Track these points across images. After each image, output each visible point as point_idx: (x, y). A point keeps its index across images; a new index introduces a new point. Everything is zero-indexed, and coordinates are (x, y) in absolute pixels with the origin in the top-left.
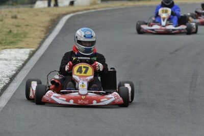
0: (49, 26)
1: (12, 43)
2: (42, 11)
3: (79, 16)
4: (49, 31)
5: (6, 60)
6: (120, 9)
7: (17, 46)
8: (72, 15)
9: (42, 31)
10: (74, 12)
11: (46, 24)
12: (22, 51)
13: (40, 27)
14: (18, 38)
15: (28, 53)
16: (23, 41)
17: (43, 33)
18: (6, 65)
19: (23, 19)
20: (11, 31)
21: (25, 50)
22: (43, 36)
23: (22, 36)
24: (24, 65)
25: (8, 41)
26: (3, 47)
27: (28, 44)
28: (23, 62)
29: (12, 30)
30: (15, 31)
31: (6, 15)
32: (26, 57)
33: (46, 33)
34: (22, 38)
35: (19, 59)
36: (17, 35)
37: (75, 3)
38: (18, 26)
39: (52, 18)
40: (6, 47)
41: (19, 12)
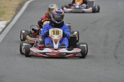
4: (18, 10)
9: (14, 10)
11: (16, 6)
13: (12, 8)
15: (5, 23)
16: (2, 17)
19: (2, 3)
21: (3, 22)
22: (14, 13)
23: (2, 13)
24: (2, 31)
27: (5, 19)
28: (2, 29)
32: (4, 26)
33: (16, 12)
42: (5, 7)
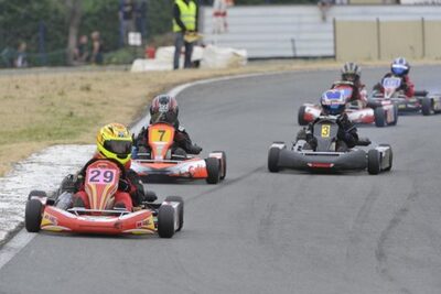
0: (145, 104)
1: (69, 134)
2: (137, 79)
3: (200, 88)
5: (51, 164)
6: (277, 75)
7: (77, 140)
8: (188, 85)
9: (131, 113)
10: (194, 80)
11: (139, 102)
12: (83, 149)
13: (127, 106)
14: (83, 127)
16: (88, 132)
17: (129, 117)
18: (48, 173)
19: (100, 92)
20: (71, 114)
21: (89, 146)
22: (130, 121)
23: (91, 122)
25: (62, 131)
26: (52, 142)
29: (75, 111)
30: (80, 113)
31: (73, 84)
33: (134, 118)
34: (89, 125)
35: (74, 163)
36: (82, 121)
37: (202, 63)
38: (89, 105)
39: (152, 90)
40: (57, 141)
41: (97, 79)
42: (105, 103)
